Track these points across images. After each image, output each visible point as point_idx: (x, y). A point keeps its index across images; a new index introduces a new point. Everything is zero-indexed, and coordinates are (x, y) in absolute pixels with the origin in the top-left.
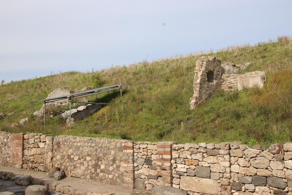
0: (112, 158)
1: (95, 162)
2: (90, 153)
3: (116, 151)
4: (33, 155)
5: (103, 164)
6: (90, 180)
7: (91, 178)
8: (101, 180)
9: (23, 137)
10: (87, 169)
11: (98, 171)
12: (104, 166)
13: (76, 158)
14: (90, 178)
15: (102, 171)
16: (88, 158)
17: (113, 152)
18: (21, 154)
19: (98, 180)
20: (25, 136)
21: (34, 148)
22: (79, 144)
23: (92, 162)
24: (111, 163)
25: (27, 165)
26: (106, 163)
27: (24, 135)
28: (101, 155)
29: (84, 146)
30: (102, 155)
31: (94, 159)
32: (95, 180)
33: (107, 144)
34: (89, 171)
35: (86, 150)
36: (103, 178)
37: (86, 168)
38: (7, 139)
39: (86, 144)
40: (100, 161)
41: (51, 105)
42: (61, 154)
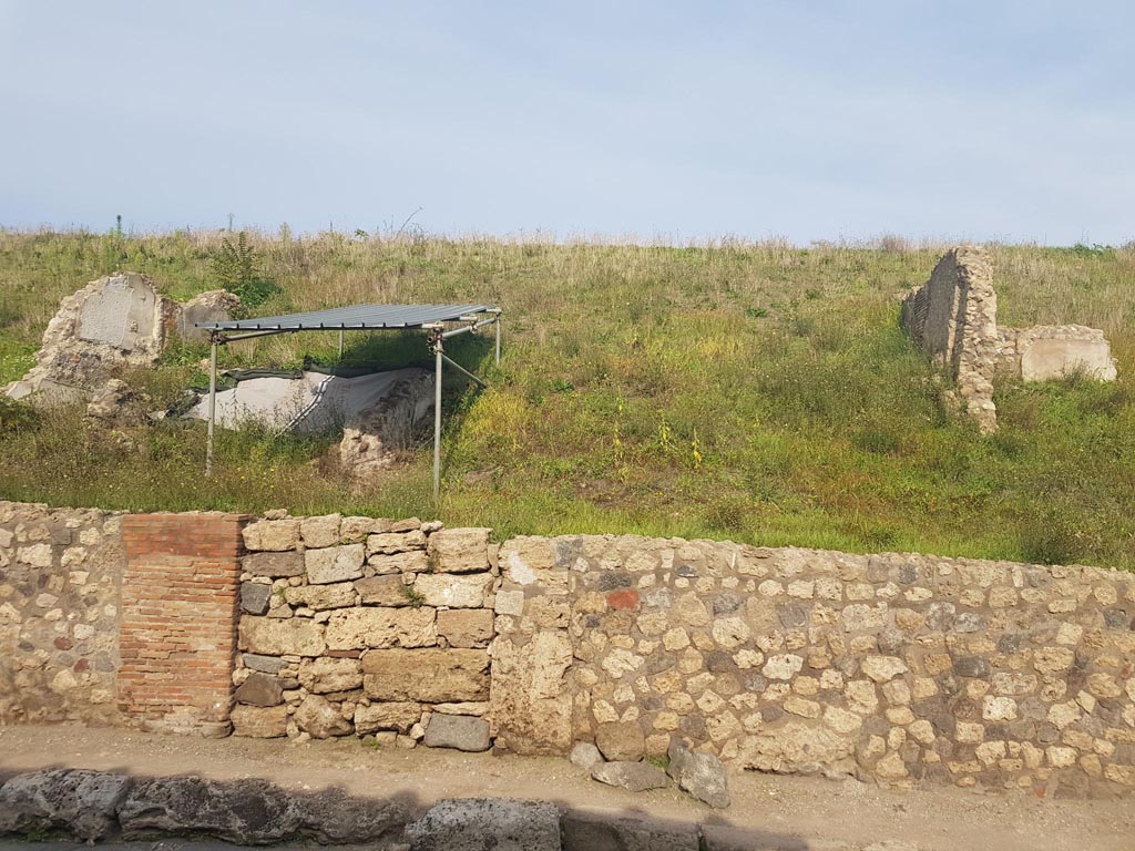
0: (1065, 662)
1: (941, 684)
2: (894, 637)
3: (1093, 625)
4: (354, 654)
5: (996, 695)
6: (906, 785)
7: (916, 771)
8: (993, 778)
9: (241, 538)
10: (878, 722)
11: (966, 731)
12: (1013, 704)
13: (778, 667)
14: (902, 771)
15: (995, 731)
16: (880, 667)
17: (1069, 633)
18: (221, 646)
19: (967, 780)
20: (248, 531)
21: (358, 610)
22: (801, 589)
23: (911, 685)
24: (1061, 688)
25: (282, 711)
26: (1025, 690)
27: (243, 523)
28: (983, 646)
29: (846, 601)
30: (993, 646)
31: (934, 670)
32: (949, 780)
33: (1018, 590)
34: (895, 736)
35: (866, 621)
36: (1008, 765)
37: (866, 719)
38: (58, 550)
39: (864, 590)
40: (979, 677)
41: (85, 355)
42: (647, 646)
